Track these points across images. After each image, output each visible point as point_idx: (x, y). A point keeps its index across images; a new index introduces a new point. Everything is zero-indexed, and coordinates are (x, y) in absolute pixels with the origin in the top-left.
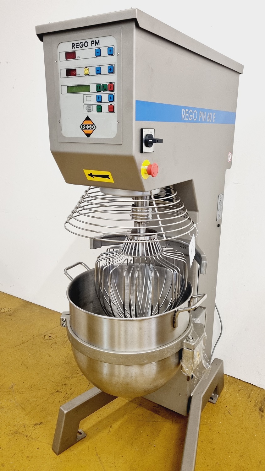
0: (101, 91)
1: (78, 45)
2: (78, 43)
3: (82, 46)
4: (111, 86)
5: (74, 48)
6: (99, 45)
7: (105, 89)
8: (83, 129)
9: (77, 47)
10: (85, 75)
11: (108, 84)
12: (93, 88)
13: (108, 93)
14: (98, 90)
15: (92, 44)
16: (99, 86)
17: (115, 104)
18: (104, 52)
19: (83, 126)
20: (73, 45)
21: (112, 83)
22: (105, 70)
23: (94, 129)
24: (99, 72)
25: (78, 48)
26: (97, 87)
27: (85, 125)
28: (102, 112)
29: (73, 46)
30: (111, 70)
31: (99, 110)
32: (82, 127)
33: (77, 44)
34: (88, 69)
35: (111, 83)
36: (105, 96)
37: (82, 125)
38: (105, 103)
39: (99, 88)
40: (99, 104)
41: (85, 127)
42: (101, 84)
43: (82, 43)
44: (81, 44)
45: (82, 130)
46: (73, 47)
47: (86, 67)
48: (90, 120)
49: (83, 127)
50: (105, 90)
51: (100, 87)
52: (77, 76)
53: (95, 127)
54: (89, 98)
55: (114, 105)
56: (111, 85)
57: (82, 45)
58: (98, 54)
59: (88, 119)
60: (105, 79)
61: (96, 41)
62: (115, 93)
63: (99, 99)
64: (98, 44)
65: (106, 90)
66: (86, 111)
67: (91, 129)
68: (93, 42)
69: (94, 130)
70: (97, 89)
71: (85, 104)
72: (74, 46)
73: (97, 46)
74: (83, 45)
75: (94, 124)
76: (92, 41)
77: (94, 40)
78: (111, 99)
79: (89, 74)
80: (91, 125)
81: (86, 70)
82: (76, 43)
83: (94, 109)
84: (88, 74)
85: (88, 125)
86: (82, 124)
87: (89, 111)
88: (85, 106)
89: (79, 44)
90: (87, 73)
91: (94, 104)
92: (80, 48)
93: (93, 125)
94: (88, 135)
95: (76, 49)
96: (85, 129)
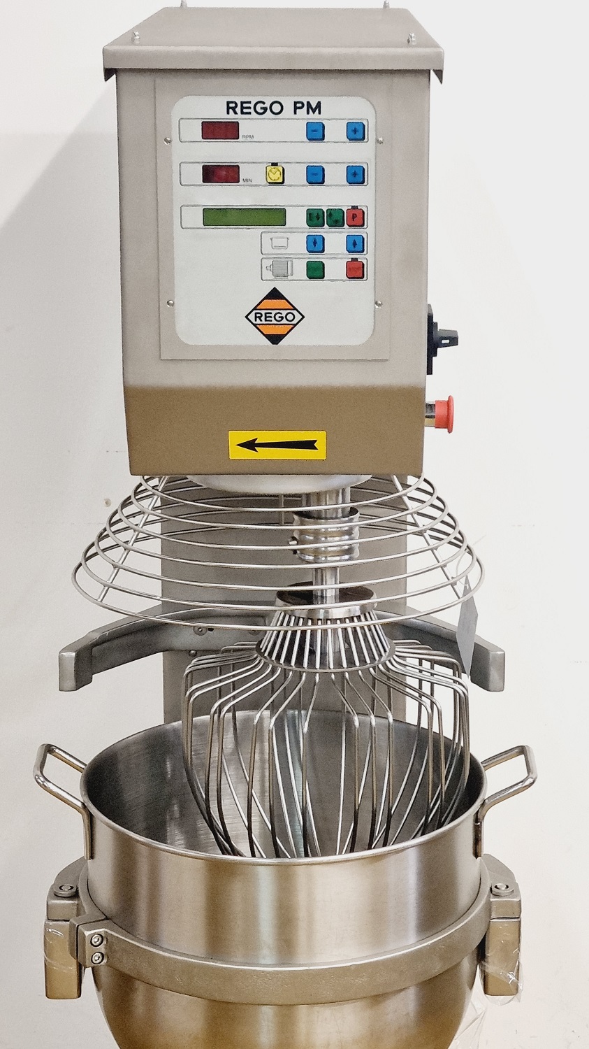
0: (323, 225)
1: (249, 108)
2: (250, 102)
3: (262, 111)
4: (354, 216)
5: (236, 113)
6: (320, 113)
7: (336, 221)
8: (258, 321)
9: (245, 111)
10: (271, 183)
11: (345, 209)
12: (297, 218)
13: (347, 231)
14: (311, 223)
15: (298, 110)
16: (318, 214)
17: (367, 258)
18: (336, 131)
19: (256, 313)
20: (232, 105)
21: (359, 208)
22: (336, 175)
23: (294, 322)
24: (316, 176)
25: (249, 113)
26: (310, 214)
27: (263, 312)
28: (323, 277)
29: (228, 108)
30: (356, 176)
31: (316, 272)
32: (252, 317)
33: (245, 105)
34: (280, 169)
35: (354, 208)
36: (335, 239)
37: (255, 311)
38: (336, 256)
39: (314, 219)
40: (315, 257)
41: (263, 318)
42: (325, 209)
43: (264, 103)
44: (260, 105)
45: (255, 325)
46: (231, 110)
47: (275, 164)
48: (282, 297)
49: (256, 317)
50: (337, 223)
51: (321, 215)
52: (240, 183)
53: (298, 317)
54: (283, 242)
55: (364, 261)
56: (354, 212)
57: (262, 108)
58: (316, 133)
59: (275, 294)
60: (337, 195)
61: (308, 103)
62: (368, 232)
63: (316, 245)
64: (317, 111)
65: (341, 223)
66: (268, 275)
67: (284, 321)
68: (299, 105)
69: (295, 325)
70: (310, 220)
71: (265, 256)
72: (234, 109)
73: (314, 117)
74: (265, 109)
75: (295, 309)
76: (296, 103)
77: (304, 100)
78: (356, 245)
79: (283, 182)
80: (284, 313)
81: (273, 170)
82: (242, 103)
83: (300, 269)
84: (281, 181)
85: (274, 312)
86: (255, 309)
87: (281, 275)
88: (268, 263)
89: (252, 105)
90: (277, 176)
91: (298, 256)
92: (254, 114)
93: (295, 312)
94: (275, 339)
95: (239, 115)
96: (264, 322)
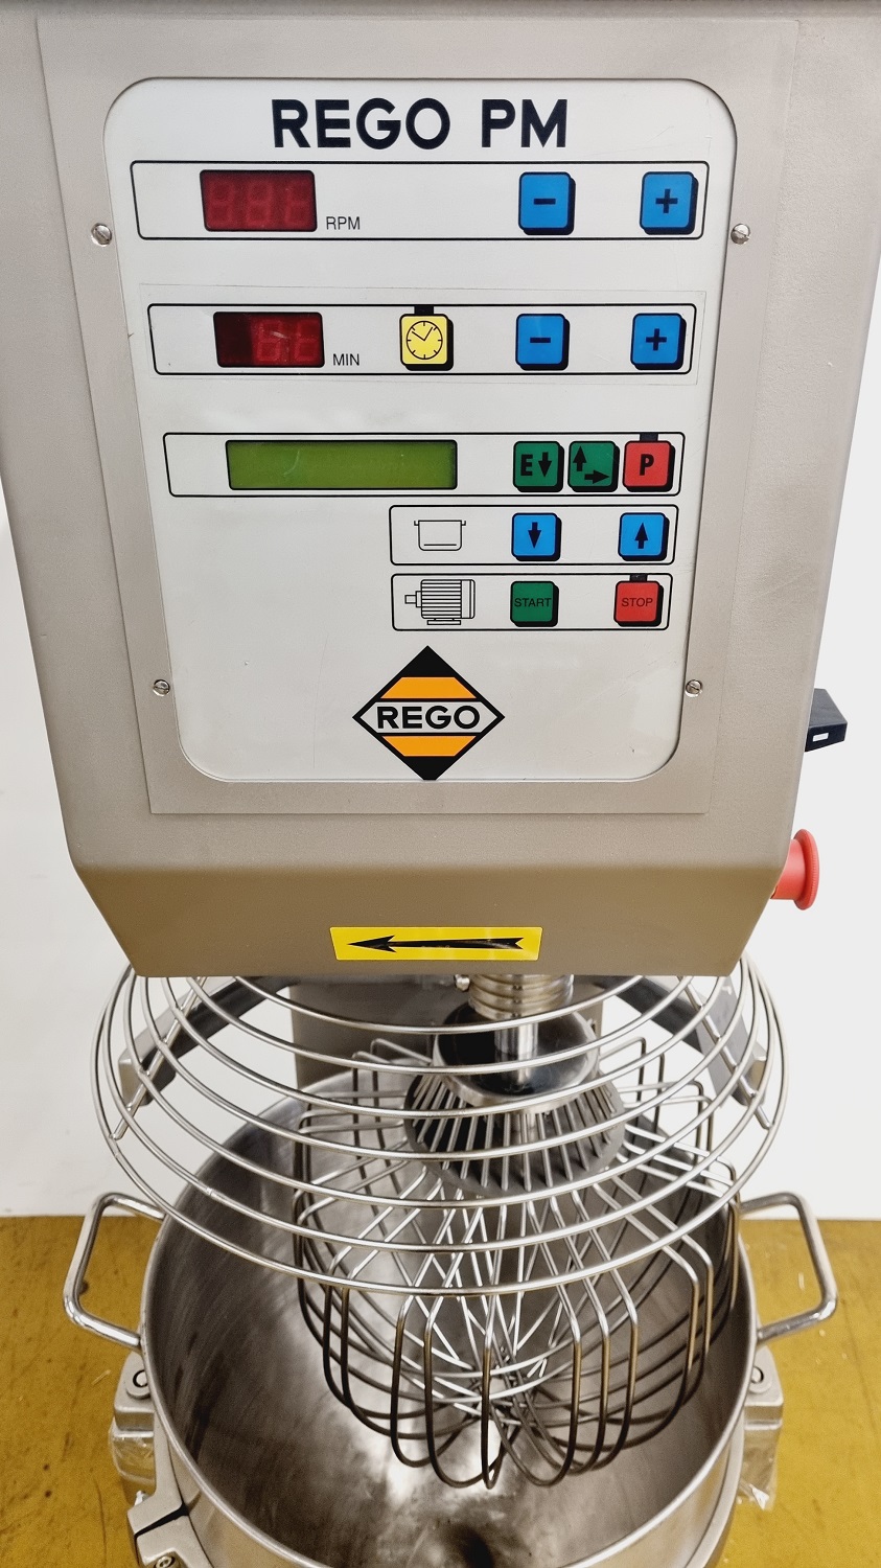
0: (559, 487)
1: (344, 124)
2: (343, 105)
3: (385, 134)
4: (646, 461)
5: (303, 142)
6: (561, 142)
7: (597, 476)
8: (387, 727)
9: (331, 133)
10: (409, 367)
11: (621, 442)
12: (486, 467)
13: (623, 500)
14: (526, 481)
15: (494, 132)
16: (545, 455)
17: (674, 575)
18: (610, 203)
19: (380, 710)
20: (290, 114)
21: (661, 438)
22: (600, 341)
23: (478, 729)
25: (344, 143)
26: (524, 457)
27: (399, 706)
28: (554, 621)
29: (280, 125)
30: (660, 345)
31: (536, 608)
32: (371, 717)
33: (330, 114)
34: (442, 323)
35: (649, 437)
36: (592, 523)
37: (378, 704)
38: (589, 569)
39: (536, 469)
40: (536, 572)
41: (399, 720)
42: (565, 442)
43: (389, 107)
44: (378, 114)
45: (379, 737)
46: (287, 134)
47: (424, 310)
48: (448, 672)
49: (381, 718)
50: (596, 482)
51: (553, 457)
52: (329, 366)
53: (487, 717)
54: (449, 533)
55: (664, 582)
56: (648, 448)
57: (382, 125)
58: (548, 214)
59: (428, 664)
61: (528, 106)
62: (682, 504)
63: (537, 540)
64: (554, 135)
65: (607, 482)
66: (410, 616)
67: (452, 727)
68: (498, 114)
69: (479, 736)
70: (524, 473)
71: (401, 569)
72: (296, 126)
73: (543, 152)
74: (393, 127)
75: (479, 698)
76: (488, 105)
77: (516, 96)
78: (644, 540)
79: (449, 364)
80: (452, 708)
81: (421, 330)
82: (322, 105)
83: (493, 600)
84: (442, 359)
85: (426, 706)
86: (378, 698)
87: (448, 618)
88: (408, 585)
89: (351, 114)
90: (429, 347)
91: (491, 569)
92: (359, 148)
93: (479, 706)
94: (429, 768)
95: (315, 152)
96: (401, 730)
